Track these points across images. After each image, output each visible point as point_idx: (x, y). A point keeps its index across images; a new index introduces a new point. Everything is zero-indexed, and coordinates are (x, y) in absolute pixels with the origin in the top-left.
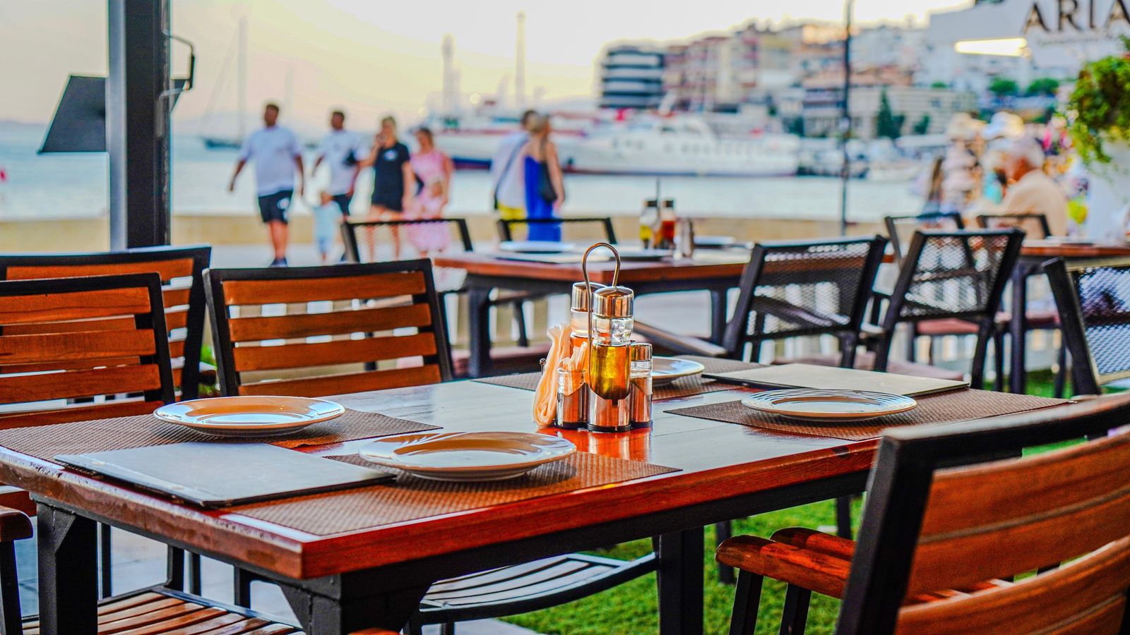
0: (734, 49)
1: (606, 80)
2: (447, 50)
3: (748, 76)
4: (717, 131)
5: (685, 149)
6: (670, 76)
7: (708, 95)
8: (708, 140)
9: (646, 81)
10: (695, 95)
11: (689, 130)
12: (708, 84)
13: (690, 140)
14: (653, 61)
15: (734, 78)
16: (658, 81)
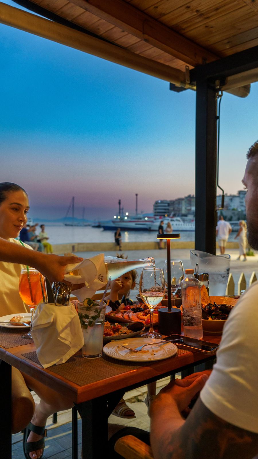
0: (185, 202)
1: (156, 209)
2: (120, 203)
3: (189, 208)
4: (184, 221)
5: (176, 225)
6: (171, 208)
7: (180, 212)
8: (182, 223)
9: (165, 209)
10: (177, 212)
11: (177, 220)
12: (180, 210)
13: (178, 223)
14: (166, 205)
15: (186, 208)
16: (168, 209)
